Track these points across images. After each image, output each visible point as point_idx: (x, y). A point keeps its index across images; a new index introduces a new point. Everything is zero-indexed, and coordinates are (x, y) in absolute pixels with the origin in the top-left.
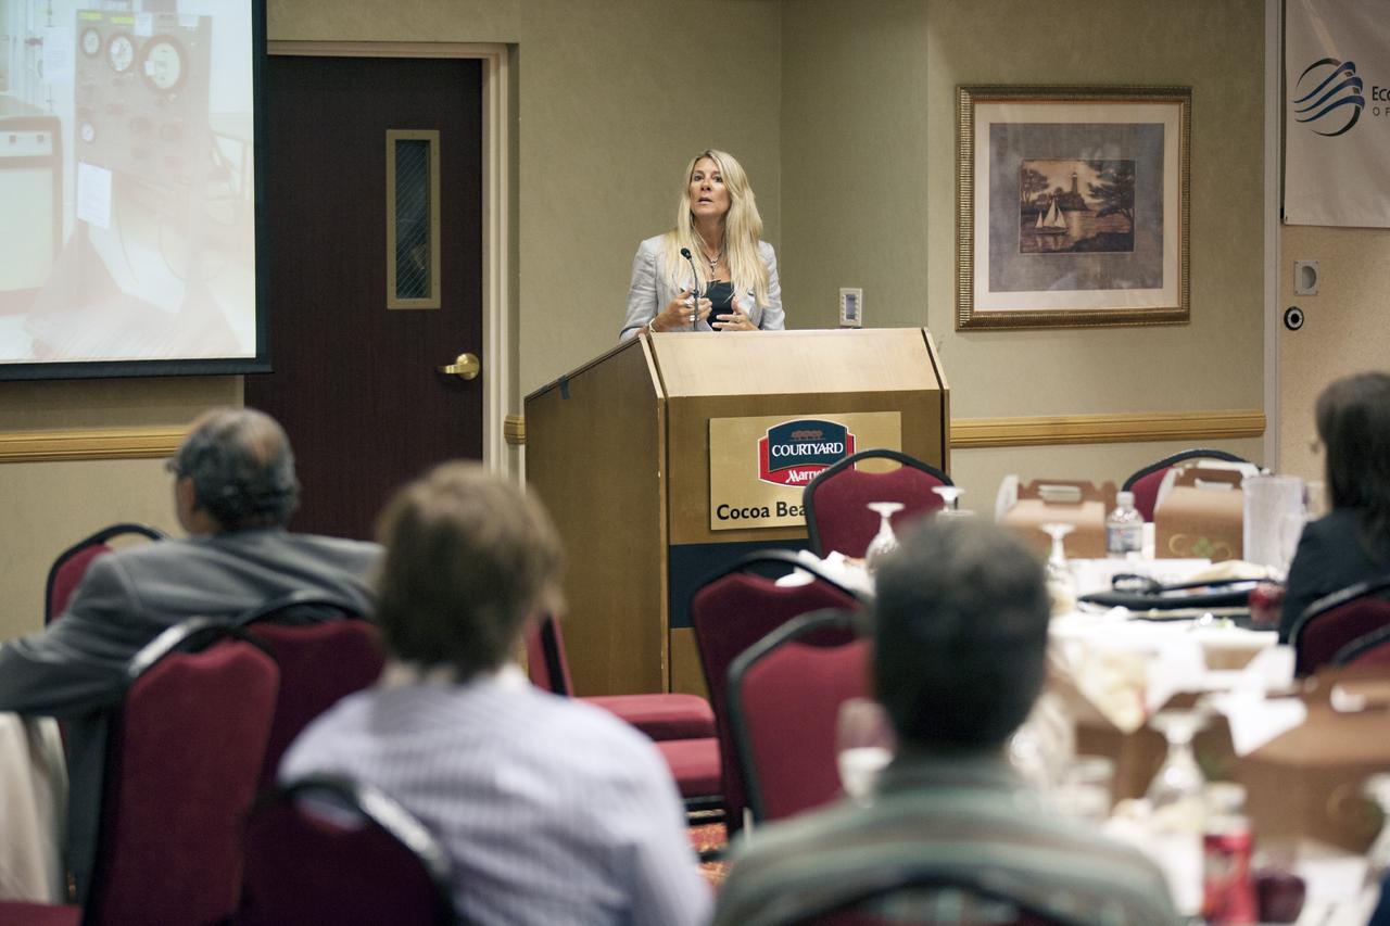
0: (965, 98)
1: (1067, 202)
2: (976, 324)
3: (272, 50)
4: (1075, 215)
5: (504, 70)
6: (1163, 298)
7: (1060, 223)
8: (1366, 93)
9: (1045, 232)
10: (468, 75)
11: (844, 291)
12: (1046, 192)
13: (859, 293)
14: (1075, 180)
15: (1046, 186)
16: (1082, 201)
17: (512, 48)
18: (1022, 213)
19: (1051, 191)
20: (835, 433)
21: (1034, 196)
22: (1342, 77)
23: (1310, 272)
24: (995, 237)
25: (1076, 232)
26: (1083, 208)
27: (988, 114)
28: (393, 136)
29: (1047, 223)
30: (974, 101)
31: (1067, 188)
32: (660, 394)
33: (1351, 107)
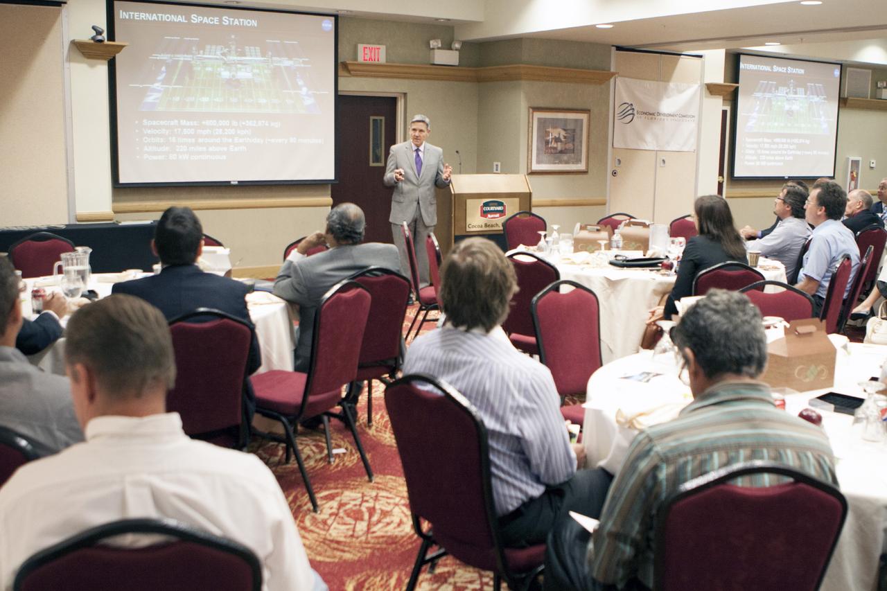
0: (531, 110)
1: (557, 140)
2: (533, 173)
3: (340, 93)
4: (559, 143)
5: (403, 100)
6: (581, 166)
7: (555, 146)
8: (635, 112)
9: (551, 148)
10: (392, 101)
11: (495, 163)
13: (499, 164)
14: (559, 134)
15: (552, 135)
17: (405, 94)
18: (545, 143)
19: (553, 137)
20: (500, 204)
21: (548, 138)
22: (629, 108)
23: (619, 161)
24: (538, 149)
25: (559, 148)
26: (561, 141)
27: (537, 115)
28: (372, 118)
29: (552, 146)
30: (533, 111)
31: (557, 136)
32: (453, 192)
33: (632, 116)
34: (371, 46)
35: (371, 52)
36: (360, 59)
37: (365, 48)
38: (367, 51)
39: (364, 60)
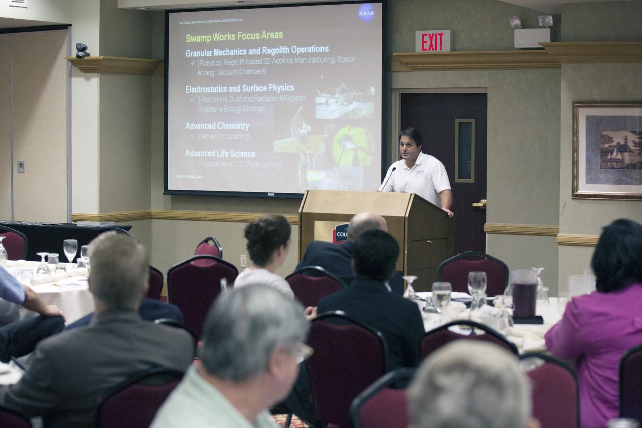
0: (577, 105)
1: (623, 148)
4: (626, 154)
7: (619, 156)
9: (611, 160)
12: (613, 144)
14: (626, 139)
15: (612, 142)
16: (630, 148)
18: (601, 152)
19: (615, 143)
21: (607, 146)
24: (589, 161)
25: (627, 161)
26: (630, 151)
28: (458, 121)
29: (613, 156)
31: (622, 142)
34: (431, 32)
35: (431, 38)
36: (419, 49)
37: (424, 35)
38: (427, 38)
39: (424, 49)
